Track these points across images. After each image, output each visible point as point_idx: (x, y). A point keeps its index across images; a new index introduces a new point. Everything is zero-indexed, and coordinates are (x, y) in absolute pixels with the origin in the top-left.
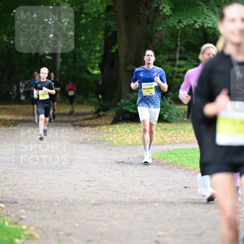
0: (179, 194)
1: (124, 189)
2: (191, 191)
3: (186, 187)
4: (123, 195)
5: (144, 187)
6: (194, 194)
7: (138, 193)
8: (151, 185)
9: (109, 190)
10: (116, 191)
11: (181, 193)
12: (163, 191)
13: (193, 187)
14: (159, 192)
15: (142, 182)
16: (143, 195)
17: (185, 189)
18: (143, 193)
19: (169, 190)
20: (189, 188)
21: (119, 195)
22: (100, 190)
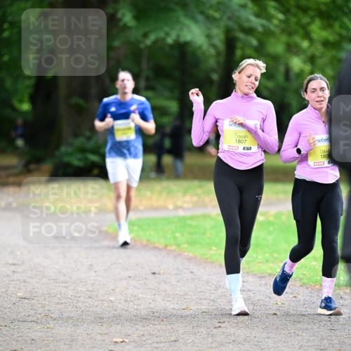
0: (145, 283)
1: (64, 275)
2: (161, 279)
3: (154, 273)
4: (64, 285)
5: (94, 274)
6: (166, 283)
7: (85, 282)
8: (105, 270)
9: (44, 277)
10: (54, 280)
11: (147, 282)
12: (121, 279)
13: (164, 274)
14: (115, 280)
15: (92, 265)
16: (93, 285)
17: (153, 276)
18: (93, 282)
19: (130, 277)
20: (159, 274)
21: (58, 285)
22: (30, 277)
